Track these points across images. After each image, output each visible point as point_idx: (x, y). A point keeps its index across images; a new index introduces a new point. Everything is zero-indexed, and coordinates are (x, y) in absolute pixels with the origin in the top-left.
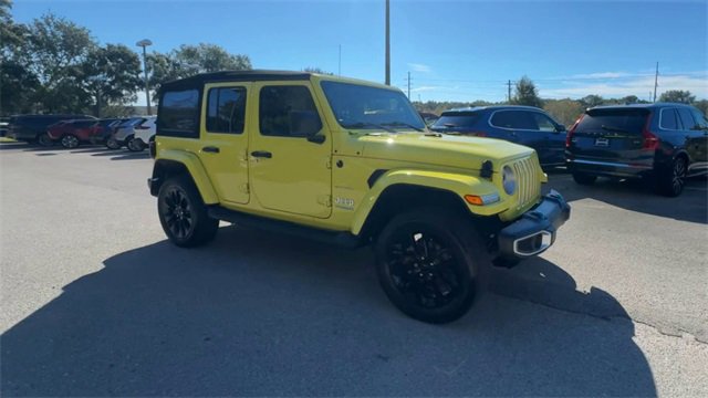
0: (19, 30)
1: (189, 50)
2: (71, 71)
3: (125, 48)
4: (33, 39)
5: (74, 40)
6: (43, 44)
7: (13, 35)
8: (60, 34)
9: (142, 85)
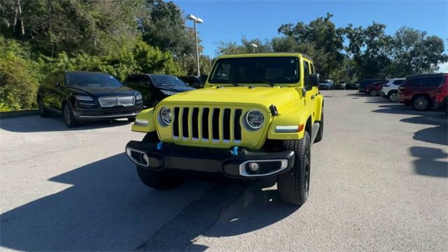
0: (387, 39)
2: (405, 56)
3: (436, 37)
4: (393, 42)
5: (410, 37)
6: (398, 45)
8: (405, 35)
9: (444, 59)
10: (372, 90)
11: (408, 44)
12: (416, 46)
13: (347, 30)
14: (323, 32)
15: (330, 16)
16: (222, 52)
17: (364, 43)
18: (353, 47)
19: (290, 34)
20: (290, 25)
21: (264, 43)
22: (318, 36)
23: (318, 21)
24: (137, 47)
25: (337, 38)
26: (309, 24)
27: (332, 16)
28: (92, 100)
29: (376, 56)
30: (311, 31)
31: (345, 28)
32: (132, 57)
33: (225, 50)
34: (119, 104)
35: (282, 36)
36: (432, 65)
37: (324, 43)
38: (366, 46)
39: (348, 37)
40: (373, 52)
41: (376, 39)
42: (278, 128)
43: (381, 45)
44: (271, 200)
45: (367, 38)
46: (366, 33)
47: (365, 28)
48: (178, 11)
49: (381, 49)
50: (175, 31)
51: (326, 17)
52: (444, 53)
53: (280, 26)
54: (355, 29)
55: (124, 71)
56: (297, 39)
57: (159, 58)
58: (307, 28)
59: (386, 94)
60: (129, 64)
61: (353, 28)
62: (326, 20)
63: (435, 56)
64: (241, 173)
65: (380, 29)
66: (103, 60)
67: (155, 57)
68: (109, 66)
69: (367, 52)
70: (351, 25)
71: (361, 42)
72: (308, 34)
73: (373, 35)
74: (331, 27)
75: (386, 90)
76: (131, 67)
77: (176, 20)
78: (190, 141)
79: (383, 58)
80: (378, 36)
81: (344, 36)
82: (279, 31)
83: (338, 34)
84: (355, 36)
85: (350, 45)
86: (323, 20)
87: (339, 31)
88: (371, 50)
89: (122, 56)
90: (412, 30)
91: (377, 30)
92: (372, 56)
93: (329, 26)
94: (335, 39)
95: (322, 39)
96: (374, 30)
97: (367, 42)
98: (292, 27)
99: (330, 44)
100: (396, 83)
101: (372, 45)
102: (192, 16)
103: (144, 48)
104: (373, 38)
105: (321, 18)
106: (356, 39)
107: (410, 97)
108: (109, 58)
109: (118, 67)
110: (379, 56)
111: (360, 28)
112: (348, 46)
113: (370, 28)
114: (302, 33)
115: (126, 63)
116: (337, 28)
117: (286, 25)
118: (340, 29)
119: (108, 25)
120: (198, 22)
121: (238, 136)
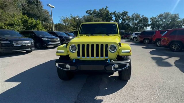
0: (129, 17)
1: (160, 15)
2: (136, 24)
3: (146, 17)
4: (131, 18)
5: (137, 17)
6: (133, 19)
7: (128, 18)
8: (135, 16)
9: (149, 25)
10: (126, 37)
11: (136, 19)
12: (139, 20)
13: (114, 13)
14: (104, 14)
15: (107, 7)
16: (63, 21)
17: (120, 18)
18: (117, 21)
19: (91, 14)
20: (91, 10)
21: (81, 18)
22: (103, 15)
23: (102, 9)
24: (23, 18)
25: (110, 16)
26: (99, 10)
27: (108, 7)
28: (9, 43)
29: (125, 24)
30: (100, 13)
31: (113, 12)
32: (21, 22)
33: (64, 20)
34: (23, 45)
35: (87, 15)
36: (145, 27)
37: (105, 18)
38: (121, 20)
39: (115, 16)
40: (124, 22)
41: (125, 17)
42: (123, 51)
43: (127, 19)
44: (115, 80)
45: (122, 17)
46: (121, 14)
47: (121, 13)
48: (39, 2)
49: (127, 21)
50: (39, 11)
51: (106, 8)
52: (149, 23)
53: (87, 11)
54: (117, 13)
55: (17, 29)
56: (94, 16)
57: (34, 23)
58: (98, 12)
59: (132, 38)
60: (19, 26)
61: (116, 12)
62: (106, 9)
63: (146, 24)
64: (112, 69)
65: (126, 13)
66: (5, 24)
67: (32, 23)
68: (9, 27)
69: (122, 22)
70: (115, 11)
71: (119, 18)
72: (98, 14)
73: (124, 16)
74: (108, 12)
75: (132, 37)
76: (20, 27)
77: (38, 6)
78: (86, 58)
79: (128, 25)
80: (125, 16)
81: (113, 16)
82: (86, 12)
83: (111, 15)
84: (117, 16)
85: (115, 19)
86: (104, 9)
87: (111, 14)
88: (123, 21)
89: (16, 22)
90: (138, 14)
91: (125, 14)
92: (124, 24)
93: (107, 11)
94: (109, 17)
95: (104, 17)
96: (124, 14)
97: (122, 18)
98: (92, 11)
99: (107, 19)
100: (136, 34)
101: (123, 19)
102: (50, 5)
103: (26, 19)
104: (124, 17)
105: (104, 8)
106: (117, 17)
107: (142, 39)
108: (7, 23)
109: (13, 27)
110: (126, 24)
111: (119, 13)
112: (114, 20)
113: (123, 13)
114: (96, 14)
115: (18, 25)
116: (110, 12)
117: (89, 10)
118: (111, 13)
119: (5, 7)
120: (53, 7)
121: (107, 55)
